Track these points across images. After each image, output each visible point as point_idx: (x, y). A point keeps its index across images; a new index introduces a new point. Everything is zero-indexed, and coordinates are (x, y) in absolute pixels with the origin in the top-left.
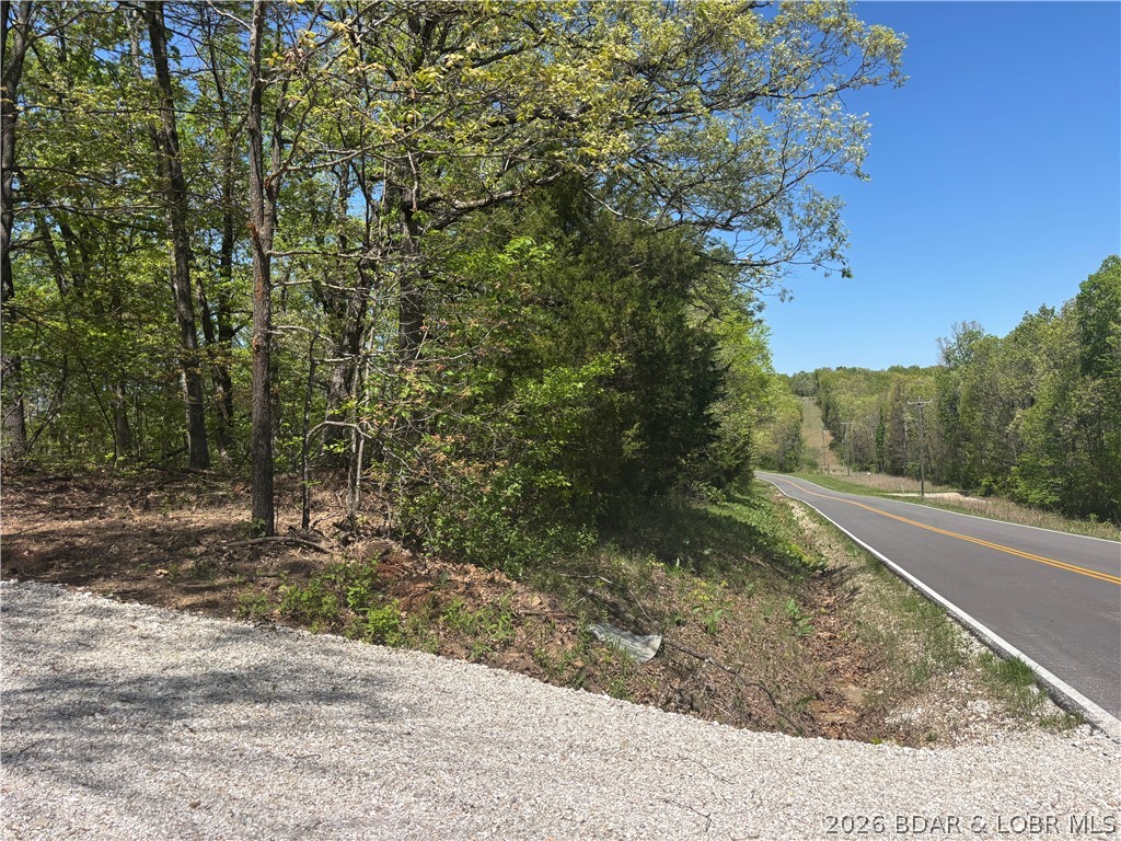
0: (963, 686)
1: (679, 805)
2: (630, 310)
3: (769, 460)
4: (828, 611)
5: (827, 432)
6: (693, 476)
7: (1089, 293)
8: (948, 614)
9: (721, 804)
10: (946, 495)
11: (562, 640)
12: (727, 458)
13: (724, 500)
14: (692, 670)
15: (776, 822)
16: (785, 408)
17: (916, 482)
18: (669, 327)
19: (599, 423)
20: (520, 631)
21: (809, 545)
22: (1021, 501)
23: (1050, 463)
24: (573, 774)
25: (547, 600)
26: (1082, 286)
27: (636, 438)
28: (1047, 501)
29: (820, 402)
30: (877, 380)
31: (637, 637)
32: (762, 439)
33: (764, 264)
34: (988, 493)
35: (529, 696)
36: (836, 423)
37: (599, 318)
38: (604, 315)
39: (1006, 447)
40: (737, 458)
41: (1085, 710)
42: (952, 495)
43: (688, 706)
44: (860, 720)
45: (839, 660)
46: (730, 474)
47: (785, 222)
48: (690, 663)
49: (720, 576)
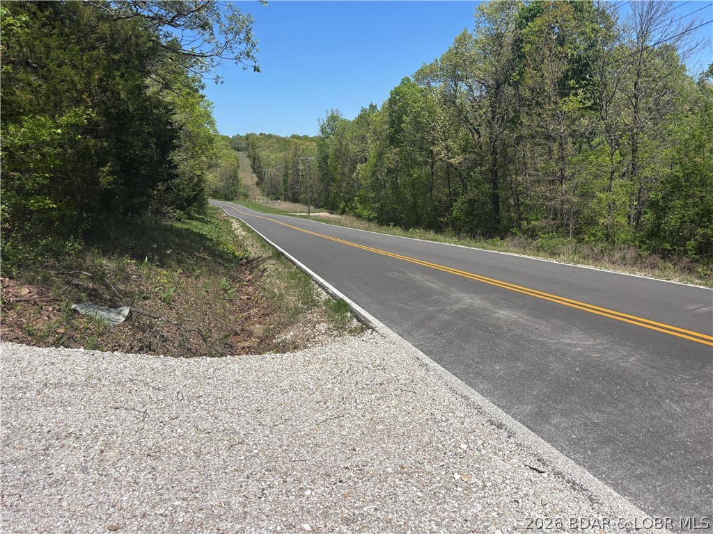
0: (315, 317)
1: (126, 409)
2: (97, 77)
3: (218, 192)
4: (248, 284)
5: (254, 175)
6: (162, 202)
7: (394, 98)
8: (313, 280)
9: (156, 403)
10: (321, 214)
11: (48, 316)
12: (187, 190)
13: (186, 219)
14: (151, 326)
15: (191, 407)
16: (227, 158)
17: (306, 207)
18: (130, 92)
19: (78, 161)
20: (11, 313)
21: (240, 245)
22: (359, 216)
23: (373, 195)
24: (45, 403)
25: (36, 290)
26: (391, 93)
27: (110, 173)
28: (371, 217)
29: (250, 156)
30: (283, 143)
31: (112, 310)
32: (212, 178)
33: (203, 56)
34: (343, 212)
35: (14, 356)
36: (259, 169)
37: (72, 80)
38: (76, 78)
39: (352, 186)
40: (194, 190)
41: (371, 322)
42: (324, 214)
43: (147, 348)
44: (260, 343)
45: (252, 311)
46: (190, 201)
47: (216, 28)
48: (151, 322)
49: (178, 266)
